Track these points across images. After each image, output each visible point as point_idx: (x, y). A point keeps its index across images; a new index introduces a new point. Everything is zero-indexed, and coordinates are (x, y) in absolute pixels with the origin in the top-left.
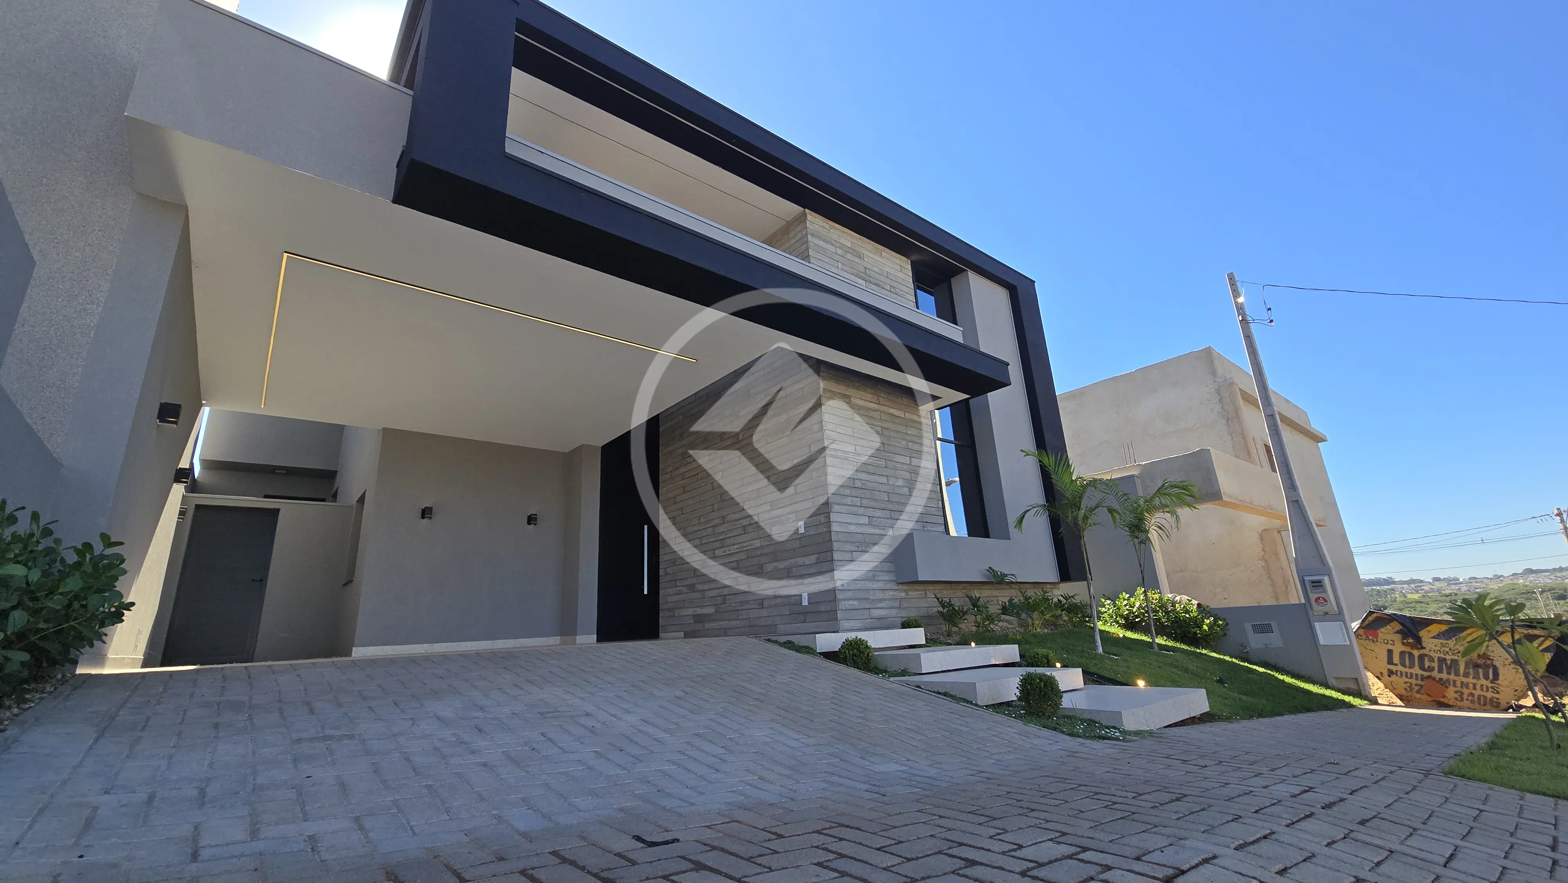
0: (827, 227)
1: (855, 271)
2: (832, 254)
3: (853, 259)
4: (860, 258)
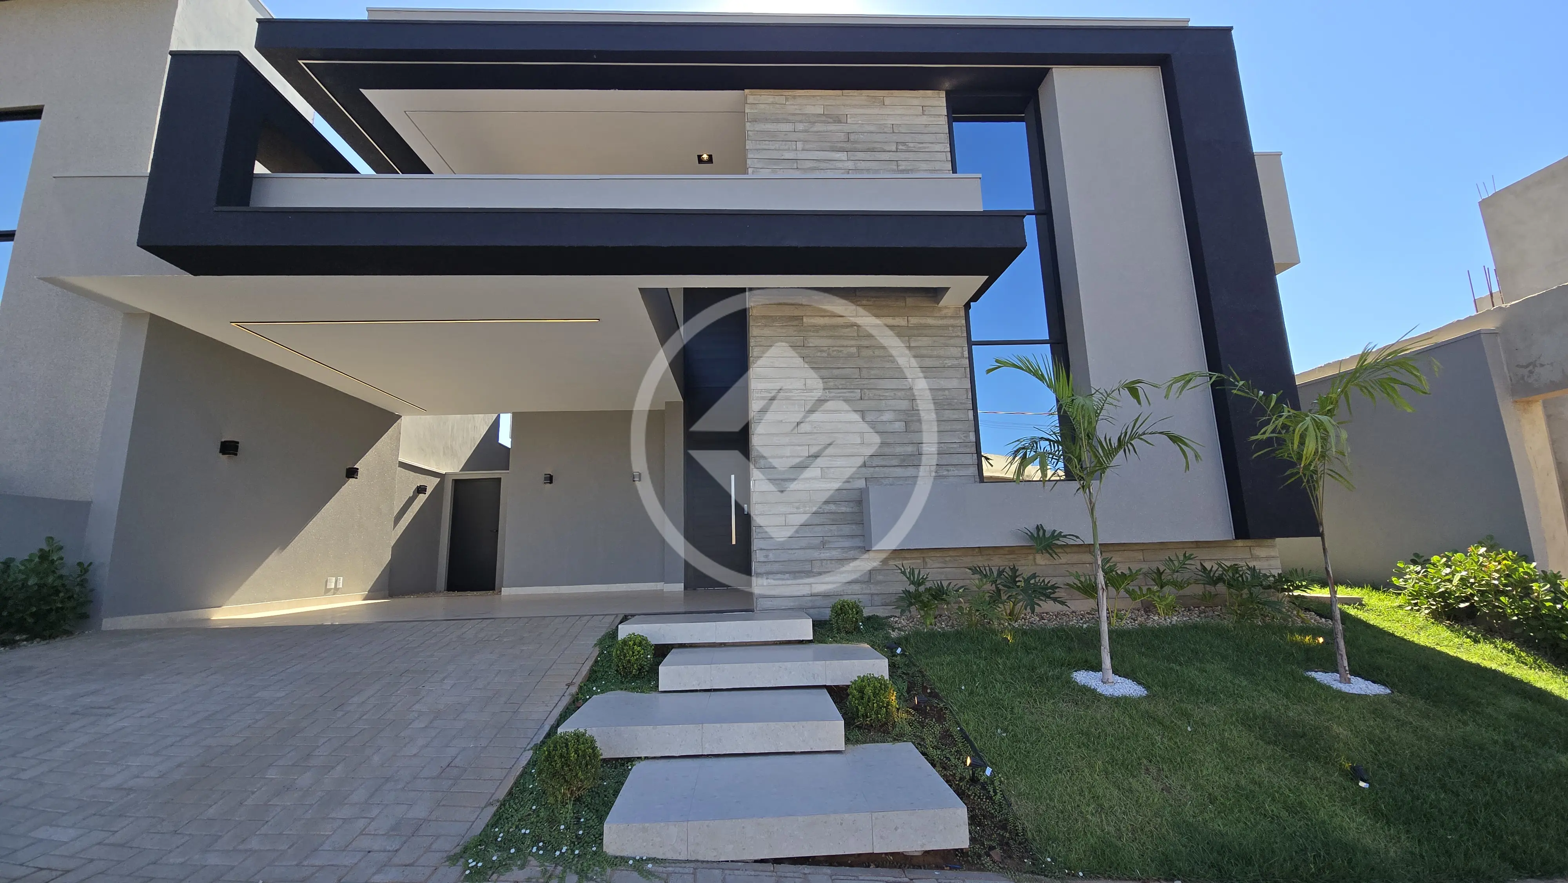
0: (782, 100)
1: (829, 144)
2: (786, 135)
3: (825, 129)
4: (840, 122)
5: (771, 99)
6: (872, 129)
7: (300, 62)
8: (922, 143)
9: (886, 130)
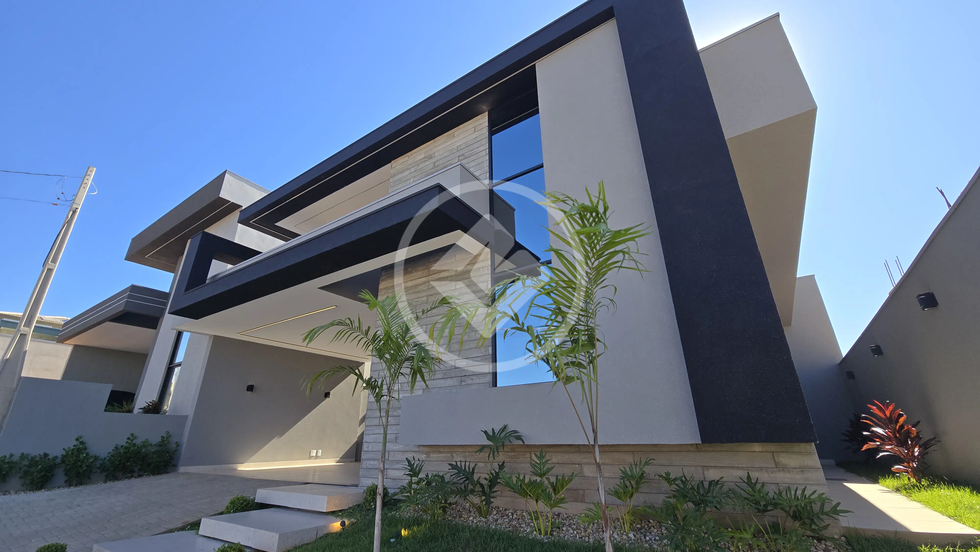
0: (407, 159)
1: (425, 174)
2: (406, 177)
3: (424, 165)
4: (431, 158)
5: (402, 161)
6: (447, 154)
7: (251, 222)
8: (472, 150)
9: (454, 151)
